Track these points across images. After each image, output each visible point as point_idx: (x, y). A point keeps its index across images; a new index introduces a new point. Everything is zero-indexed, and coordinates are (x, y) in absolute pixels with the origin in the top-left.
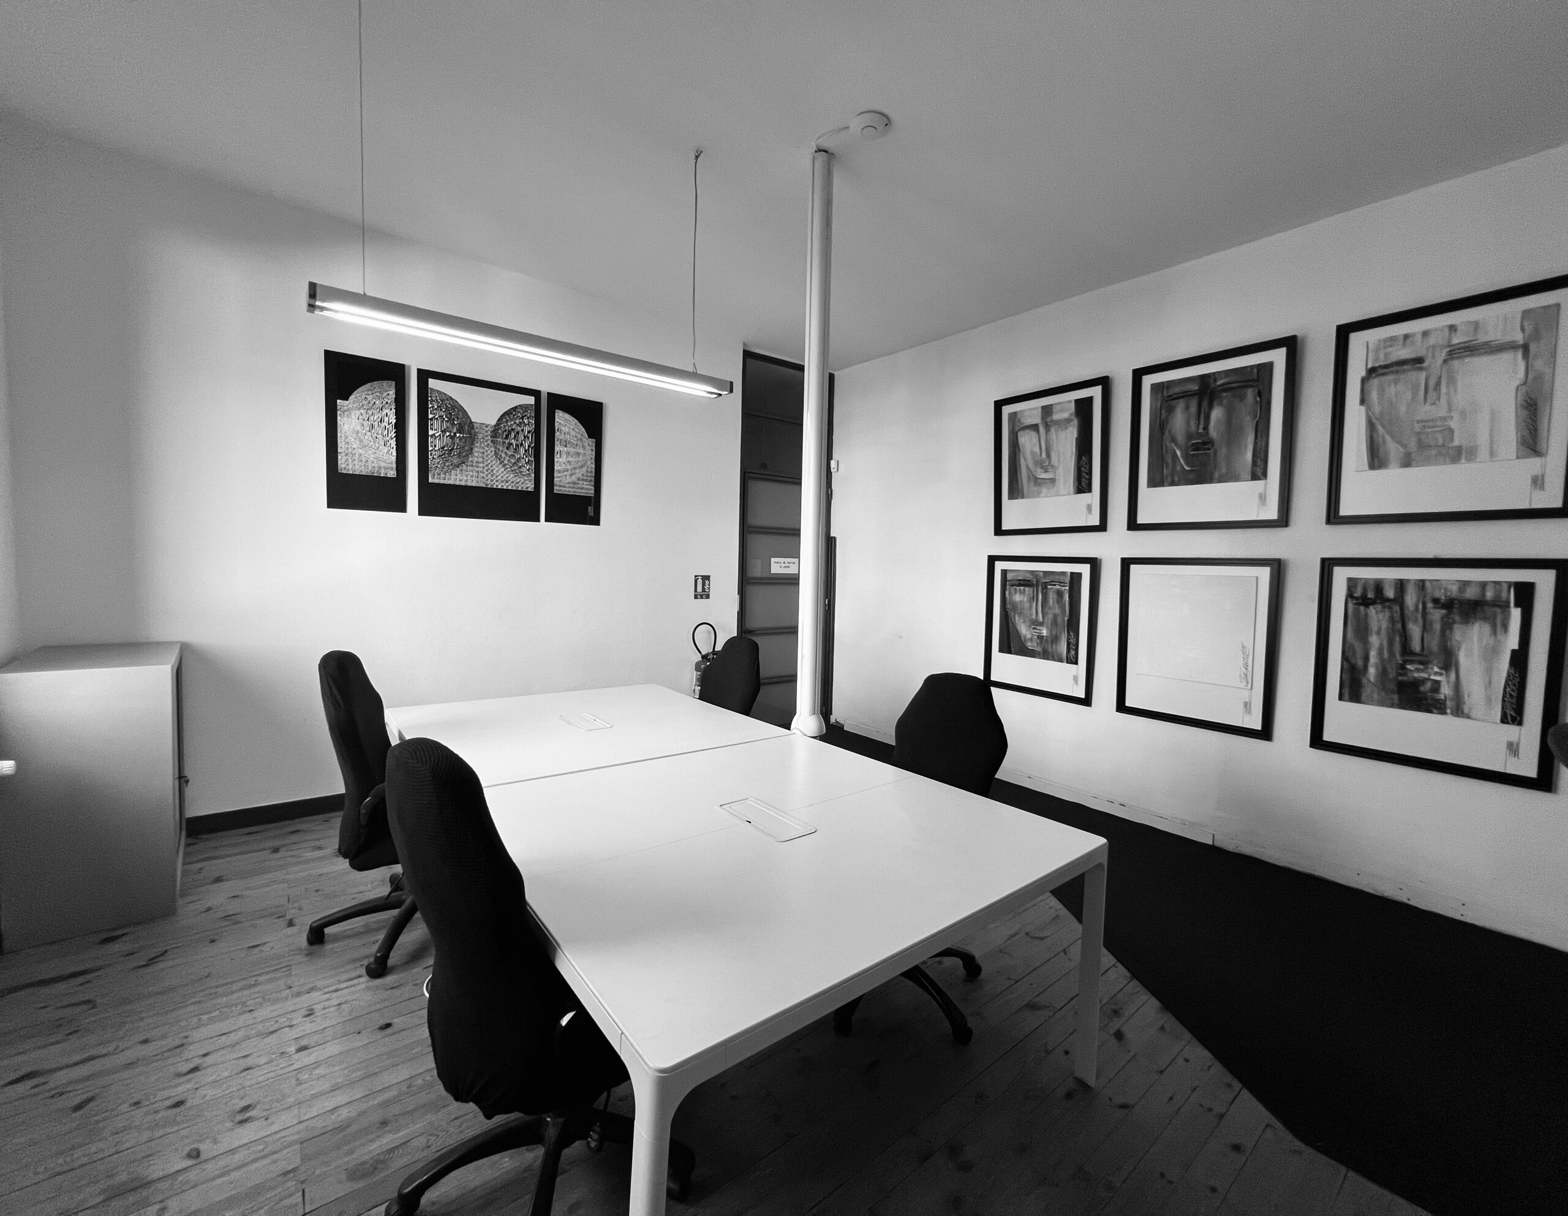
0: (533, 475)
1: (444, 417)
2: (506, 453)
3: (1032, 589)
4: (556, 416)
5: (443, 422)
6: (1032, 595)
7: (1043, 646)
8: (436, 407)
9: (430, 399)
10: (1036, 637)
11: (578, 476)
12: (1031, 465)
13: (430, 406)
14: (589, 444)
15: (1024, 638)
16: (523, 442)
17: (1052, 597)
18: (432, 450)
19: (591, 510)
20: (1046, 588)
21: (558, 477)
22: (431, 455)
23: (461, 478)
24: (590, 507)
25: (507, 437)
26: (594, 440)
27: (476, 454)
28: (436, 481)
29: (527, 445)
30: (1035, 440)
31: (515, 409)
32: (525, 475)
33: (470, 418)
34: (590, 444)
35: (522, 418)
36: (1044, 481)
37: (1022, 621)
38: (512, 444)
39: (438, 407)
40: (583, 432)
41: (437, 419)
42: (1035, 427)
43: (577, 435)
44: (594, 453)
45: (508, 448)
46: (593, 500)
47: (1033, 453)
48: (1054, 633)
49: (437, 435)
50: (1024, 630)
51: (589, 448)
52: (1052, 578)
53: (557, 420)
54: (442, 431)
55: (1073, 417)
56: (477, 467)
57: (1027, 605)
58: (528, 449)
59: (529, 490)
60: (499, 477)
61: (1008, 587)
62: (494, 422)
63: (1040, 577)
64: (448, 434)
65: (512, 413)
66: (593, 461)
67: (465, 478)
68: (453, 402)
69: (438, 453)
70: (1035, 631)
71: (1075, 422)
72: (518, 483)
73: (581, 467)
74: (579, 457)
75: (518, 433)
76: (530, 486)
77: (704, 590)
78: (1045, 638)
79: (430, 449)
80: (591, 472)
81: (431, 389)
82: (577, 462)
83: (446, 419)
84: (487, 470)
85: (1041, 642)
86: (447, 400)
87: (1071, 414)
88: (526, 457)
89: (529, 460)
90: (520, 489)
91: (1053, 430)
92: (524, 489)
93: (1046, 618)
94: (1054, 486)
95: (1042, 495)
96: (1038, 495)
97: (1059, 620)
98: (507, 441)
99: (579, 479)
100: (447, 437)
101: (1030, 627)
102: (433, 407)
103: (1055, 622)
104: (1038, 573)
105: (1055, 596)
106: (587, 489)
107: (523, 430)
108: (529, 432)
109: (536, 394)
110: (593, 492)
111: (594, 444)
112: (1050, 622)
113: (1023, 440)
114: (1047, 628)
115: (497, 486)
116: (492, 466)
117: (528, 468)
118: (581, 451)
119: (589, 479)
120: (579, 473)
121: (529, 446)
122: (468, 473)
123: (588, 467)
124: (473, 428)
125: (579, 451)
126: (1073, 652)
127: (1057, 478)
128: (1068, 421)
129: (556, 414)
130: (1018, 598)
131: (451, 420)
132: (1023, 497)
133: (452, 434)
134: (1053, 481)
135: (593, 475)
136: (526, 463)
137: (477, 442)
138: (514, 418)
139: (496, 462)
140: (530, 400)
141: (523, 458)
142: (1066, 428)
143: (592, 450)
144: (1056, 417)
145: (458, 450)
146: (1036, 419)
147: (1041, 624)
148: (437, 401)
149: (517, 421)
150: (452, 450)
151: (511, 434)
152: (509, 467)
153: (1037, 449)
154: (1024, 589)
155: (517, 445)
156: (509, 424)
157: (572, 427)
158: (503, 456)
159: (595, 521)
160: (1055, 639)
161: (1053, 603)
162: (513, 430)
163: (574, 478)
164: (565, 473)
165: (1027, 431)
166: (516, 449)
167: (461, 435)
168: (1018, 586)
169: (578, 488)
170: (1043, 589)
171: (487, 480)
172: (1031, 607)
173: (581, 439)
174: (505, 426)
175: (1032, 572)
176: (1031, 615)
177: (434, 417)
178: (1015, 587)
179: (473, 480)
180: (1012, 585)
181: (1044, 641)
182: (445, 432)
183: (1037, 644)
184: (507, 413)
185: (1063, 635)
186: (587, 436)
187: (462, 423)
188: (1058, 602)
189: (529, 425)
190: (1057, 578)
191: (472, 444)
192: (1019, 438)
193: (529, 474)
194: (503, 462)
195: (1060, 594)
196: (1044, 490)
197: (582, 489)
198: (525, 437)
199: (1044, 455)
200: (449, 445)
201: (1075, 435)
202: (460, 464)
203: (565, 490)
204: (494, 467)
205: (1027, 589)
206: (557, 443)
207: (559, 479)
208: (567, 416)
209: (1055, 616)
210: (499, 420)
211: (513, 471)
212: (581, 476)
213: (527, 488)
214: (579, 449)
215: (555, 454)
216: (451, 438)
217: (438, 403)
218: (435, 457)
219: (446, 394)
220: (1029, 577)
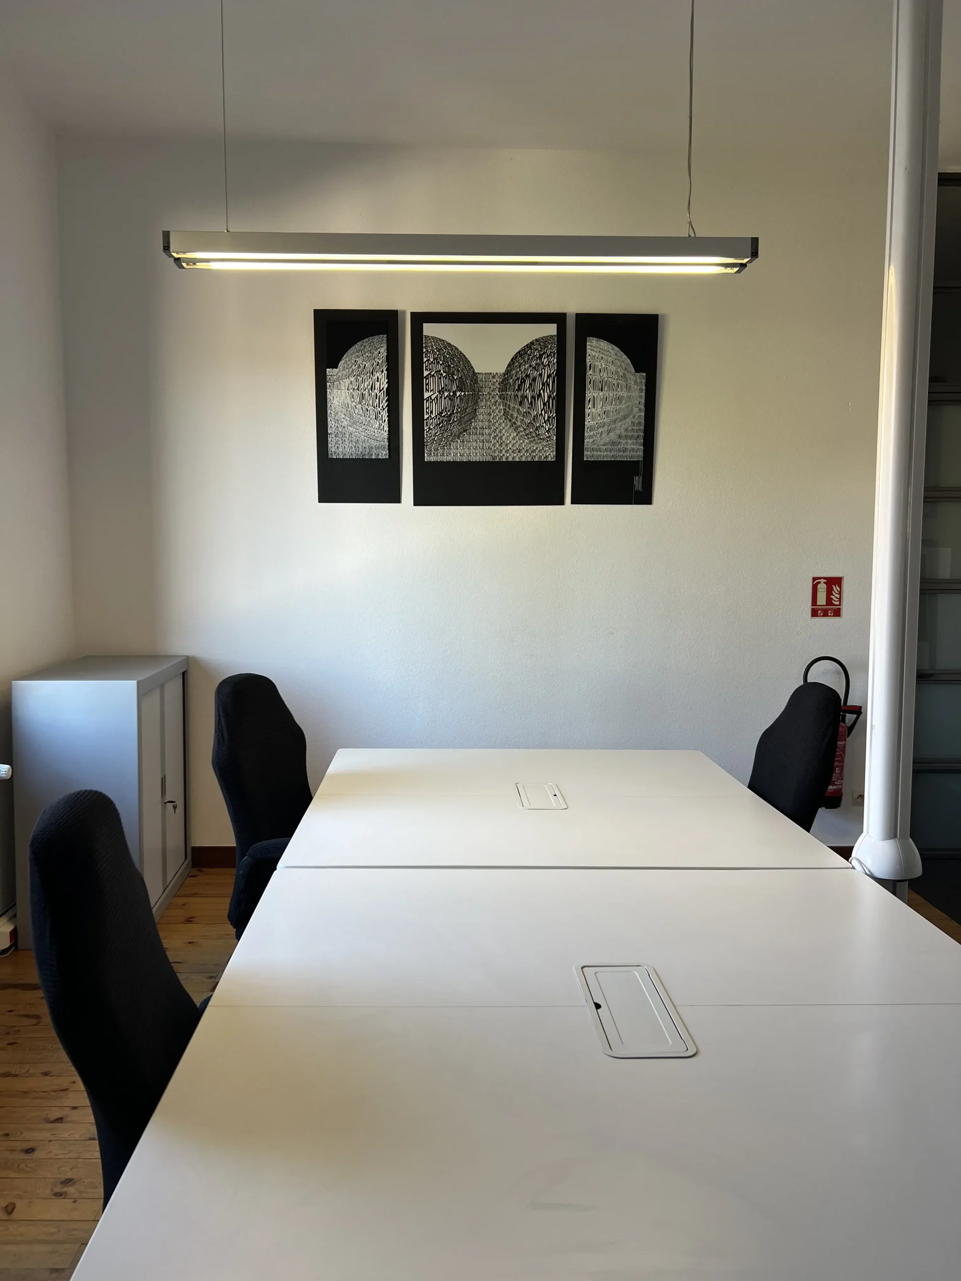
0: (555, 437)
1: (442, 372)
2: (518, 410)
4: (588, 347)
5: (440, 378)
8: (432, 360)
9: (424, 350)
11: (618, 432)
13: (425, 359)
14: (635, 382)
16: (542, 392)
18: (428, 418)
19: (638, 482)
21: (590, 437)
22: (427, 425)
23: (462, 452)
24: (637, 477)
25: (519, 389)
26: (645, 374)
27: (481, 417)
28: (433, 459)
29: (546, 394)
31: (529, 346)
32: (543, 439)
33: (472, 367)
34: (639, 381)
35: (540, 357)
38: (526, 397)
39: (434, 359)
40: (627, 364)
41: (433, 375)
43: (619, 370)
44: (643, 394)
45: (521, 404)
46: (641, 465)
49: (433, 397)
51: (636, 387)
53: (589, 351)
54: (439, 392)
56: (483, 434)
58: (548, 401)
59: (549, 459)
60: (510, 446)
62: (502, 369)
64: (446, 394)
65: (526, 353)
66: (642, 407)
67: (467, 451)
68: (452, 350)
69: (435, 421)
72: (534, 451)
73: (625, 418)
74: (620, 403)
75: (534, 380)
76: (550, 455)
77: (829, 601)
79: (426, 417)
80: (639, 423)
81: (427, 337)
82: (618, 412)
83: (444, 374)
84: (494, 438)
86: (445, 348)
88: (545, 413)
89: (549, 417)
90: (536, 459)
92: (542, 459)
98: (520, 394)
99: (620, 437)
100: (445, 398)
102: (428, 360)
106: (633, 449)
107: (541, 375)
108: (549, 377)
109: (558, 319)
110: (641, 454)
111: (644, 381)
115: (507, 458)
116: (500, 432)
117: (548, 429)
118: (624, 394)
119: (636, 434)
120: (620, 428)
121: (549, 397)
122: (470, 444)
123: (634, 417)
124: (476, 381)
125: (621, 394)
129: (588, 343)
131: (450, 374)
133: (451, 394)
135: (642, 427)
136: (545, 422)
137: (482, 401)
138: (528, 359)
139: (506, 425)
140: (551, 329)
141: (541, 414)
143: (641, 390)
145: (459, 415)
148: (433, 351)
149: (533, 363)
150: (451, 415)
151: (525, 382)
152: (522, 429)
155: (533, 397)
156: (523, 369)
157: (610, 359)
158: (515, 415)
159: (645, 497)
162: (527, 376)
163: (613, 436)
164: (600, 430)
166: (531, 402)
167: (463, 394)
169: (619, 450)
171: (494, 451)
173: (624, 376)
174: (517, 373)
177: (430, 374)
179: (476, 454)
182: (443, 393)
184: (520, 354)
186: (633, 370)
187: (463, 377)
189: (549, 366)
191: (476, 403)
193: (549, 437)
194: (515, 423)
197: (625, 450)
198: (543, 384)
200: (448, 408)
202: (461, 433)
203: (600, 456)
204: (504, 431)
206: (588, 386)
207: (591, 440)
208: (604, 344)
210: (509, 365)
211: (527, 435)
212: (623, 431)
213: (546, 457)
214: (622, 391)
215: (587, 402)
216: (450, 399)
217: (434, 353)
218: (431, 427)
219: (443, 341)
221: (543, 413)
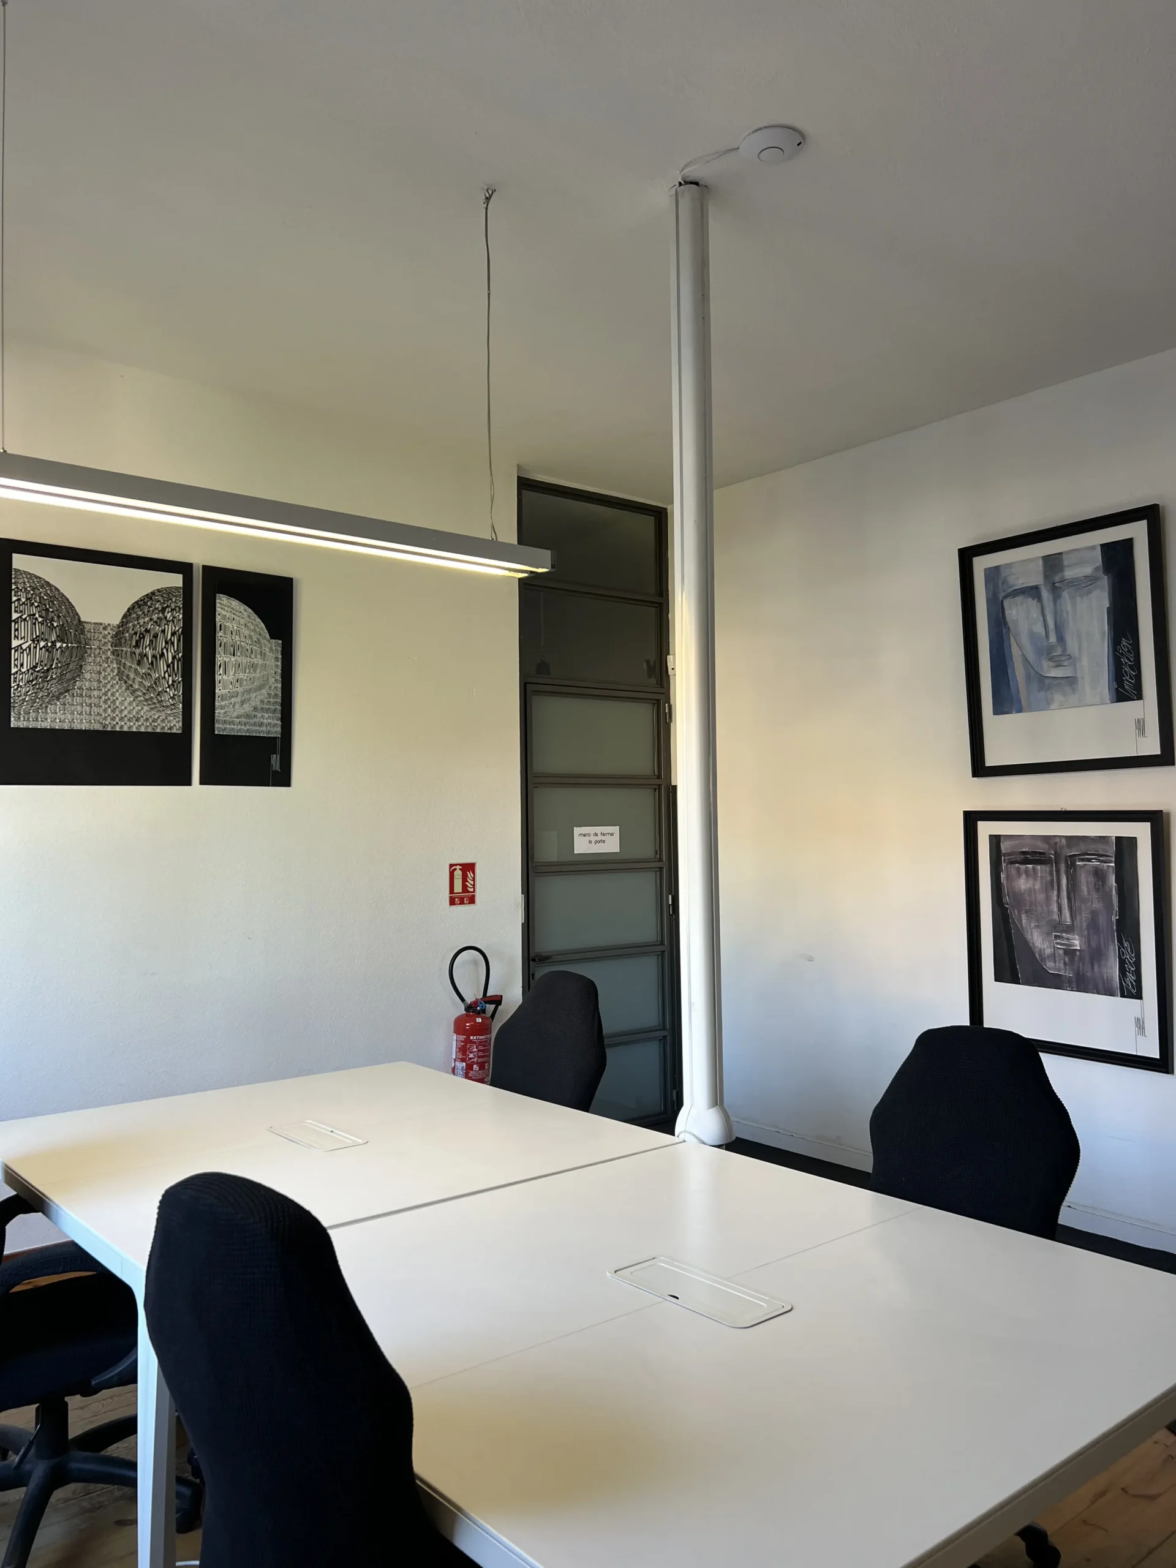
0: (181, 706)
1: (37, 616)
2: (136, 671)
3: (1048, 869)
4: (218, 605)
5: (35, 624)
6: (1049, 878)
7: (1075, 968)
8: (23, 600)
9: (14, 587)
10: (1061, 952)
11: (253, 704)
12: (1031, 657)
13: (14, 598)
14: (271, 649)
15: (1040, 955)
16: (165, 651)
17: (1085, 881)
18: (17, 672)
19: (275, 761)
20: (1073, 865)
21: (222, 707)
22: (15, 681)
23: (63, 717)
24: (275, 756)
25: (137, 646)
26: (280, 642)
27: (88, 676)
28: (22, 724)
29: (170, 654)
30: (1035, 614)
31: (150, 596)
32: (167, 707)
33: (77, 614)
34: (274, 648)
35: (163, 610)
36: (1056, 682)
37: (1033, 925)
38: (146, 655)
39: (27, 599)
40: (262, 629)
41: (25, 619)
42: (1033, 592)
43: (252, 634)
44: (279, 663)
45: (139, 663)
46: (279, 742)
47: (1032, 635)
48: (1094, 944)
49: (24, 647)
50: (1038, 940)
51: (271, 654)
52: (1083, 847)
53: (218, 610)
54: (33, 641)
55: (1101, 573)
56: (90, 697)
57: (1041, 897)
58: (173, 663)
59: (174, 731)
60: (126, 712)
61: (1004, 865)
62: (116, 621)
63: (1062, 847)
64: (42, 644)
65: (145, 604)
66: (279, 678)
67: (69, 717)
68: (51, 590)
69: (26, 677)
70: (1058, 941)
71: (1105, 581)
72: (154, 721)
73: (260, 688)
74: (255, 671)
75: (156, 636)
76: (175, 725)
77: (465, 888)
78: (1078, 953)
79: (14, 670)
80: (276, 695)
81: (17, 570)
82: (252, 680)
83: (40, 619)
84: (105, 702)
85: (1072, 960)
86: (42, 587)
87: (1096, 569)
88: (169, 676)
89: (173, 681)
90: (158, 730)
91: (1065, 594)
92: (166, 730)
93: (1078, 918)
94: (1074, 690)
95: (1052, 707)
96: (1046, 705)
97: (1102, 920)
98: (138, 651)
99: (255, 709)
100: (41, 649)
101: (1049, 934)
102: (19, 600)
103: (1093, 925)
104: (1058, 840)
105: (1092, 879)
106: (270, 724)
107: (163, 631)
108: (173, 634)
109: (184, 568)
110: (279, 729)
111: (280, 649)
112: (1084, 924)
113: (1014, 612)
114: (1081, 936)
115: (122, 727)
116: (113, 695)
117: (172, 695)
118: (258, 661)
119: (273, 707)
120: (256, 699)
121: (174, 658)
122: (73, 708)
123: (270, 687)
124: (82, 632)
125: (255, 661)
126: (1131, 978)
127: (1078, 675)
128: (1091, 580)
129: (218, 601)
130: (1023, 884)
131: (47, 620)
132: (1020, 711)
133: (49, 644)
134: (1071, 681)
135: (279, 701)
136: (169, 687)
137: (90, 656)
138: (149, 611)
139: (121, 687)
140: (176, 580)
141: (165, 677)
142: (1089, 592)
143: (276, 658)
144: (1069, 574)
145: (59, 671)
146: (1035, 578)
147: (1070, 929)
148: (26, 589)
149: (155, 617)
150: (48, 670)
151: (144, 637)
152: (140, 694)
153: (1039, 629)
154: (1034, 869)
155: (154, 656)
156: (141, 621)
157: (242, 621)
158: (132, 676)
159: (283, 779)
160: (1096, 955)
161: (1089, 893)
162: (147, 631)
163: (247, 708)
164: (233, 700)
165: (1019, 599)
166: (152, 662)
167: (64, 645)
168: (1021, 863)
169: (255, 724)
170: (1068, 867)
171: (105, 718)
172: (1048, 899)
173: (258, 642)
174: (134, 626)
175: (1046, 839)
176: (1050, 913)
177: (21, 617)
178: (1017, 865)
179: (82, 720)
180: (1012, 863)
181: (1076, 958)
182: (38, 641)
183: (1065, 964)
184: (139, 604)
185: (1111, 947)
186: (268, 636)
187: (65, 625)
188: (1097, 890)
189: (173, 621)
190: (1092, 848)
191: (82, 658)
192: (1007, 612)
193: (174, 705)
194: (131, 686)
195: (1099, 875)
196: (1058, 697)
197: (261, 725)
198: (167, 643)
199: (1053, 639)
200: (45, 662)
201: (1107, 604)
202: (61, 694)
203: (233, 729)
204: (117, 694)
205: (1039, 867)
206: (219, 649)
207: (223, 711)
208: (235, 603)
209: (1094, 914)
210: (125, 616)
211: (146, 700)
212: (258, 703)
213: (170, 728)
214: (256, 657)
215: (217, 668)
216: (47, 650)
217: (27, 592)
218: (21, 684)
219: (40, 578)
220: (1042, 847)
221: (167, 675)
